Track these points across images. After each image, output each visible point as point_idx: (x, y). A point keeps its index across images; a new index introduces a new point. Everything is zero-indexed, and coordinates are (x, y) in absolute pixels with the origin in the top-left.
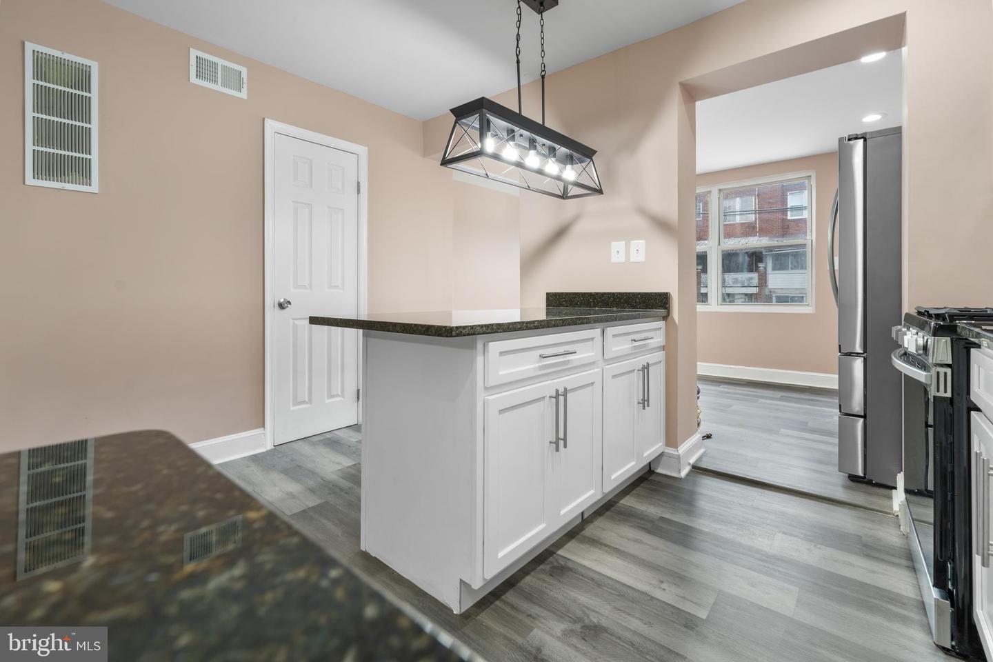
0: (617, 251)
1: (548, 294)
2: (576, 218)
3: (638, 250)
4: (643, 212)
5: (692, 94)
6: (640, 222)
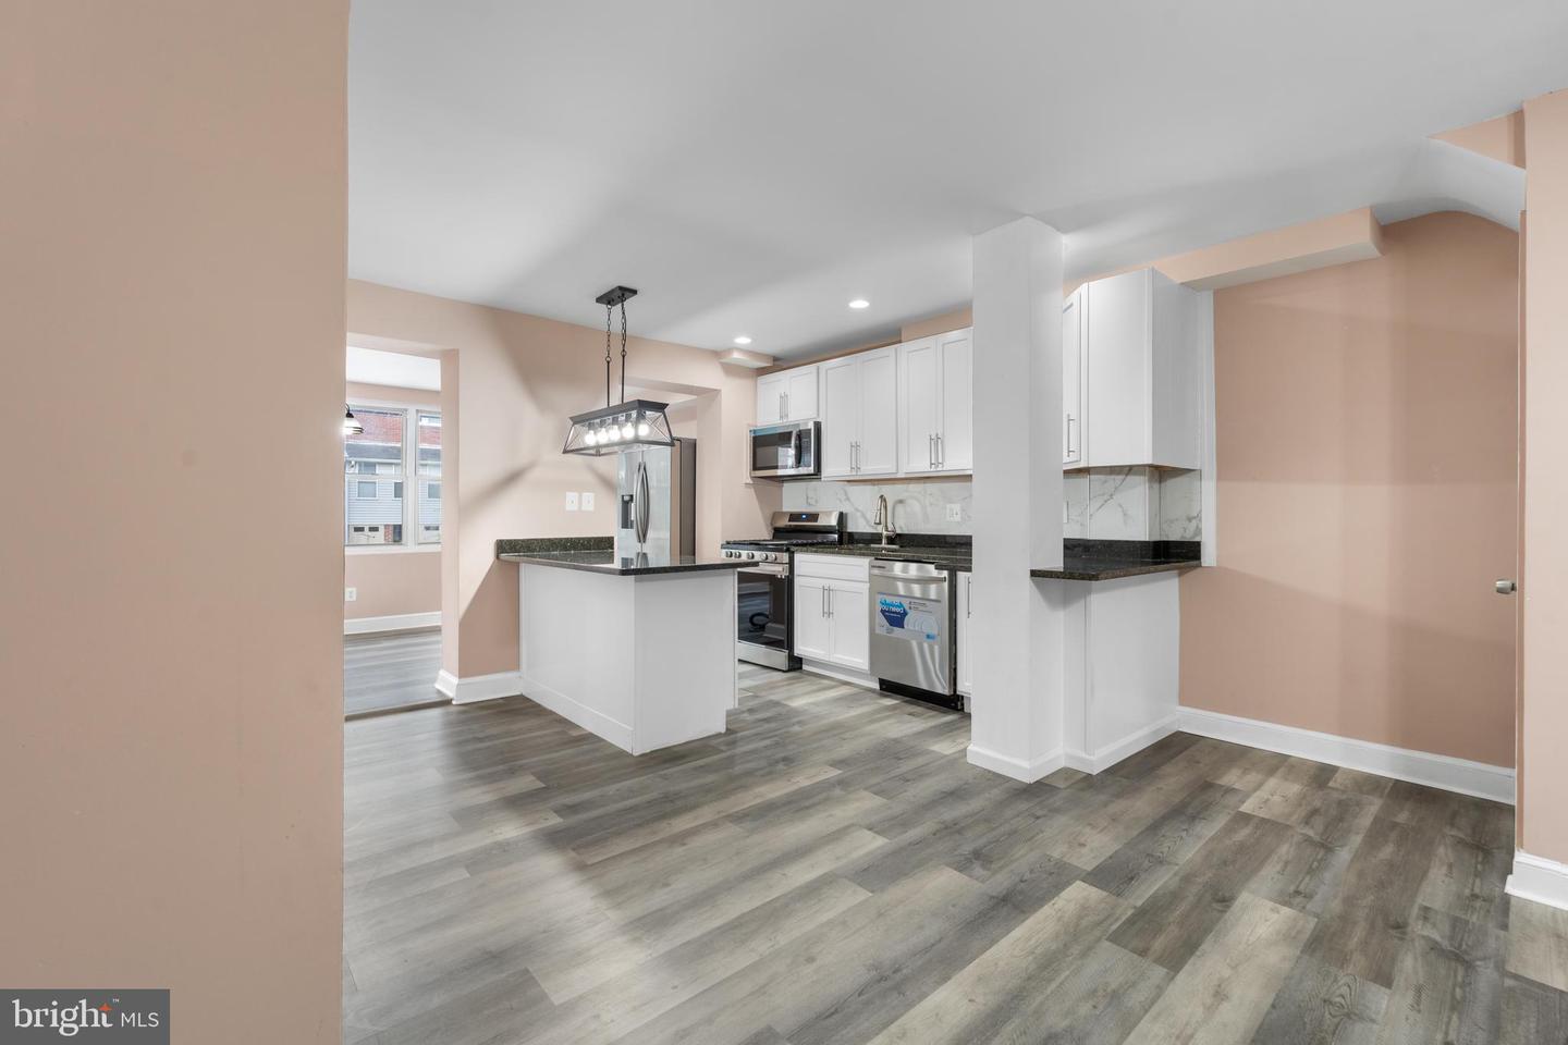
6: (589, 478)
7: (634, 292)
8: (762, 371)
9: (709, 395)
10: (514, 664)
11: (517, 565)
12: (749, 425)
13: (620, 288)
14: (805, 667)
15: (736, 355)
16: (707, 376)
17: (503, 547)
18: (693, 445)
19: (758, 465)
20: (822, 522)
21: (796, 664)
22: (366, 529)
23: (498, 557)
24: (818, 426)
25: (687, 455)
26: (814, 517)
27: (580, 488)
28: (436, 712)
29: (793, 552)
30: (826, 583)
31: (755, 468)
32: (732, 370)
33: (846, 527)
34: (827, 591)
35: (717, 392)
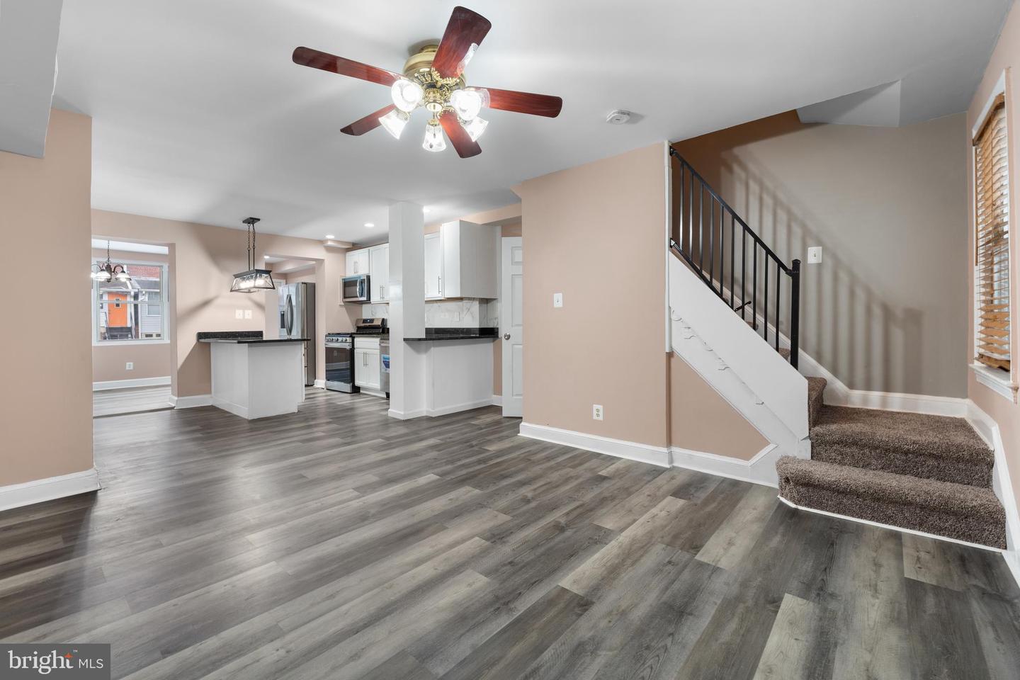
0: (239, 314)
3: (249, 314)
4: (250, 299)
6: (250, 303)
7: (259, 220)
8: (348, 250)
9: (320, 261)
10: (209, 392)
11: (209, 344)
12: (341, 276)
13: (251, 218)
14: (361, 391)
15: (330, 243)
16: (317, 253)
17: (201, 336)
18: (313, 286)
19: (347, 296)
20: (376, 323)
21: (356, 390)
22: (154, 335)
23: (198, 340)
24: (368, 278)
25: (310, 292)
26: (372, 321)
27: (244, 308)
28: (168, 412)
29: (354, 337)
30: (365, 351)
31: (345, 297)
32: (330, 249)
33: (386, 325)
34: (365, 354)
35: (323, 260)
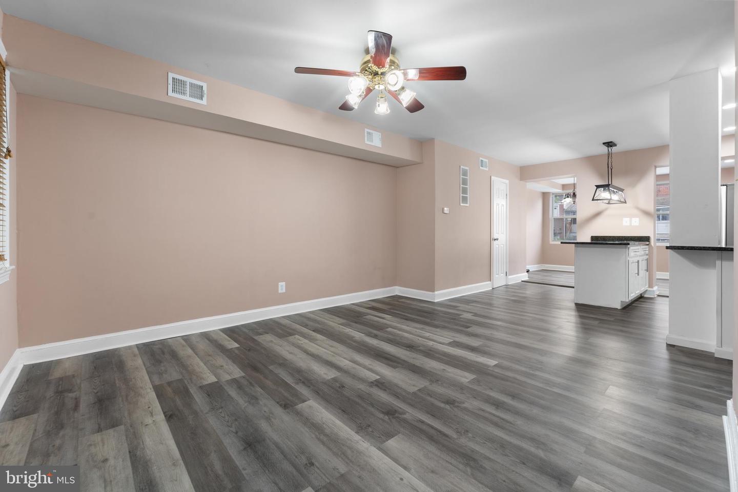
0: (626, 222)
1: (592, 236)
2: (606, 209)
3: (636, 222)
4: (638, 208)
5: (656, 167)
